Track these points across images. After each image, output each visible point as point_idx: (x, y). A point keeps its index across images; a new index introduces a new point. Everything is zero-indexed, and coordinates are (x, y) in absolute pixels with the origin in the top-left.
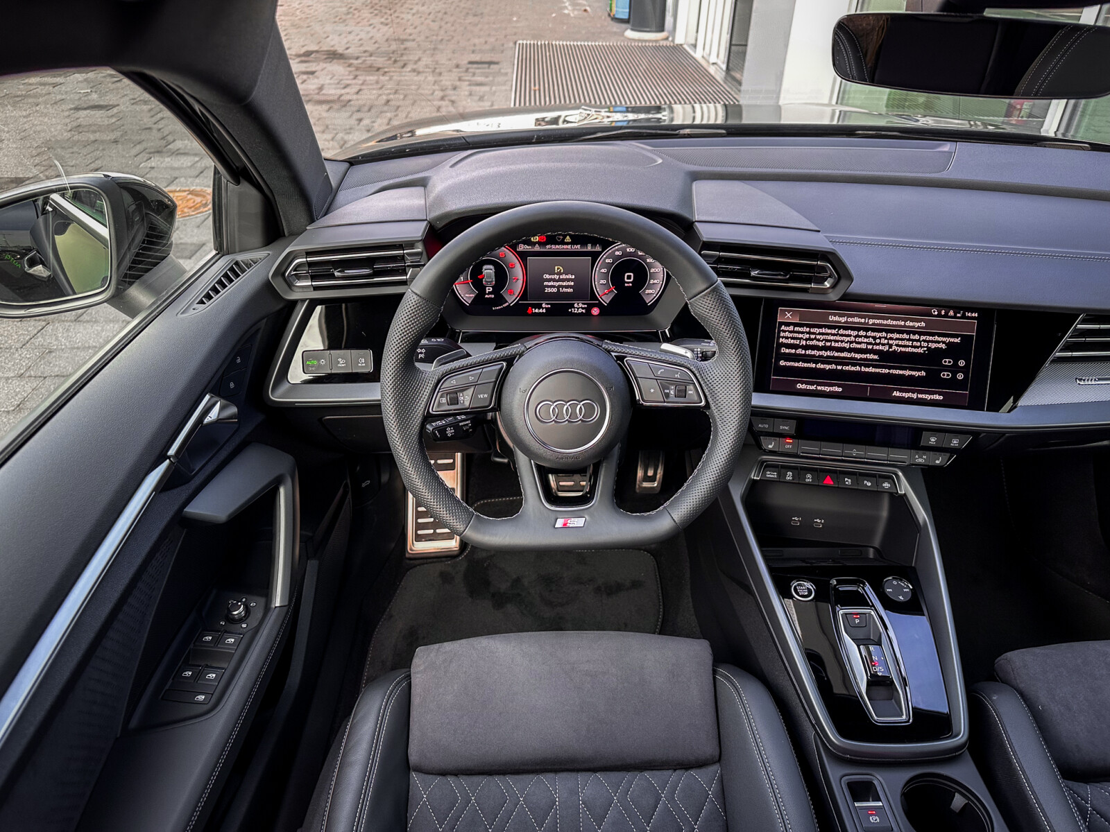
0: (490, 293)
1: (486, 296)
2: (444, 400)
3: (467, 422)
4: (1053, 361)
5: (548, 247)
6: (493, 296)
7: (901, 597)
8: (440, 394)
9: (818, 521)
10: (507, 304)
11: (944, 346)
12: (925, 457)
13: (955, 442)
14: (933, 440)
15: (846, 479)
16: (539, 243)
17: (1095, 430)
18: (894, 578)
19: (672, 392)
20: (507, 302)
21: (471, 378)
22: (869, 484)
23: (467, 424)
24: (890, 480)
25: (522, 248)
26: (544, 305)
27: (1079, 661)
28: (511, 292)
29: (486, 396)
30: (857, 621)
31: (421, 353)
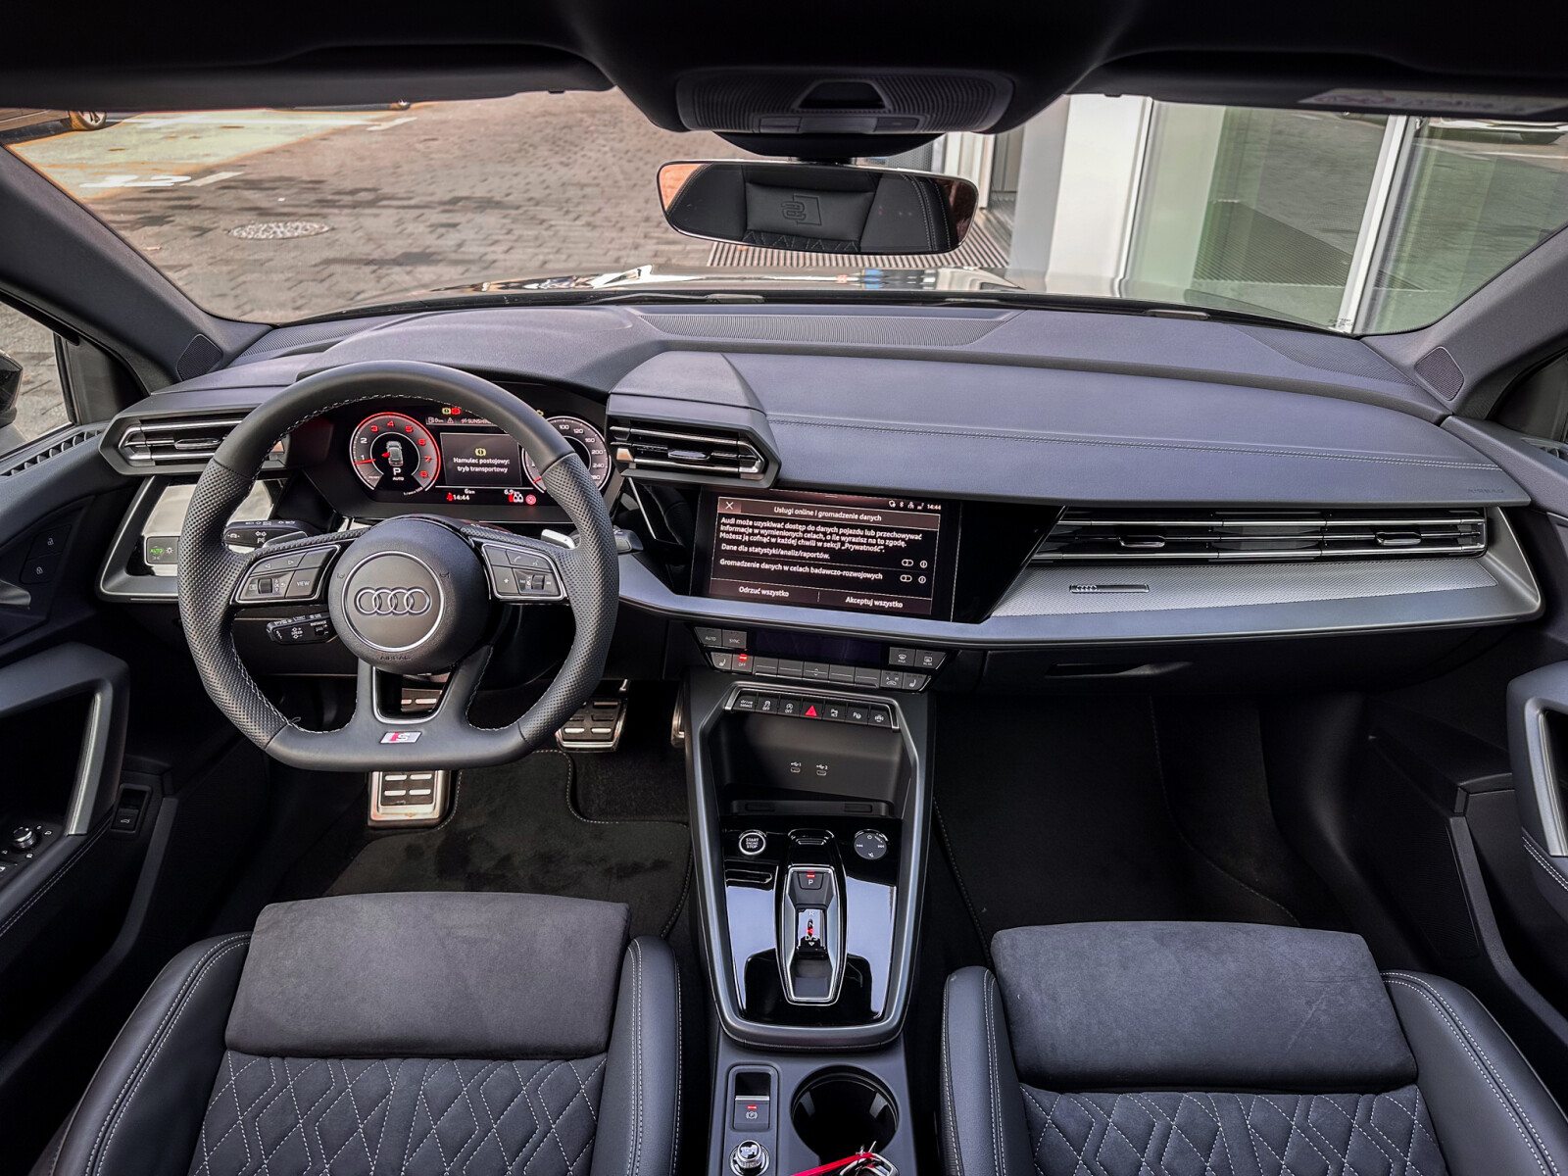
0: (398, 475)
1: (394, 479)
2: (255, 587)
3: (322, 623)
4: (1030, 565)
5: (464, 421)
6: (402, 479)
7: (871, 855)
8: (250, 579)
9: (821, 767)
10: (421, 489)
11: (903, 544)
12: (897, 679)
13: (928, 661)
14: (902, 658)
15: (833, 710)
16: (454, 417)
17: (1086, 647)
18: (866, 832)
19: (529, 583)
20: (420, 486)
21: (290, 562)
22: (859, 717)
23: (321, 625)
24: (885, 713)
25: (432, 421)
26: (466, 491)
27: (1086, 942)
28: (425, 476)
29: (307, 583)
30: (810, 882)
31: (261, 537)
